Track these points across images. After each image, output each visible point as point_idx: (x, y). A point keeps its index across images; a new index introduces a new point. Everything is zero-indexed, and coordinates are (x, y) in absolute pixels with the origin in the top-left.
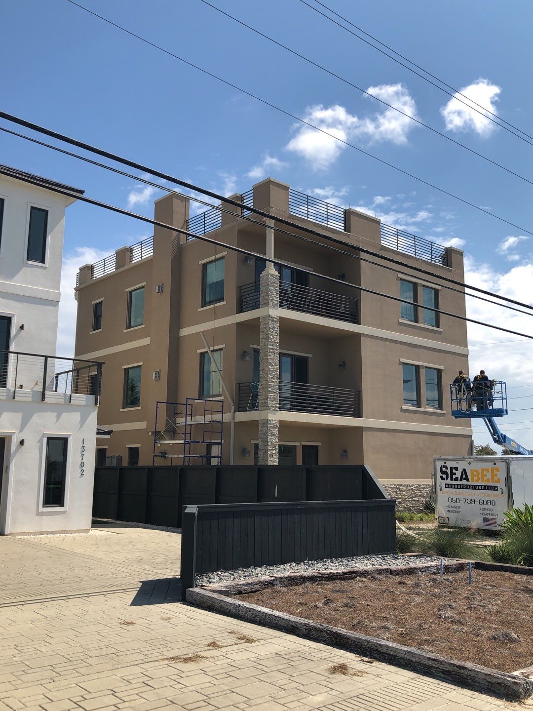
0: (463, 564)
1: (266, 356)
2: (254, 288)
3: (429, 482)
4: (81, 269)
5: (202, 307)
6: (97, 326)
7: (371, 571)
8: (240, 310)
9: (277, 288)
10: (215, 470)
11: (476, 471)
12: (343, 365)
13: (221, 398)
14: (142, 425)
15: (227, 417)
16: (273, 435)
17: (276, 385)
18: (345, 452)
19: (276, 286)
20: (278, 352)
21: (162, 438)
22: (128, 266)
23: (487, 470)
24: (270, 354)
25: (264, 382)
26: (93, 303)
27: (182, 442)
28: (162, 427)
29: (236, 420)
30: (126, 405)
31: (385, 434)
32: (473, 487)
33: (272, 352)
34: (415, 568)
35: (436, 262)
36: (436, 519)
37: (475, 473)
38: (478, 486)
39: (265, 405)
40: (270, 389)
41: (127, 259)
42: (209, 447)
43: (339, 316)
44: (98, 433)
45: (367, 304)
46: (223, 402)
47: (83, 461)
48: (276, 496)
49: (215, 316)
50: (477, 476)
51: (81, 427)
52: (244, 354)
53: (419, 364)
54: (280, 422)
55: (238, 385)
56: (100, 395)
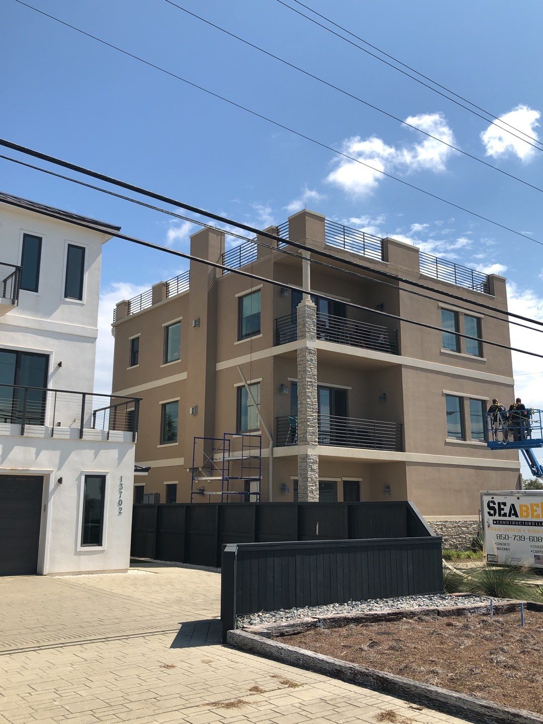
0: (515, 604)
1: (305, 389)
2: (290, 320)
3: (476, 518)
4: (118, 305)
5: (238, 340)
6: (134, 362)
7: (418, 612)
8: (277, 343)
9: (314, 320)
10: (254, 507)
11: (525, 506)
12: (384, 397)
13: (259, 433)
14: (179, 461)
15: (265, 452)
16: (312, 470)
17: (315, 419)
18: (388, 487)
19: (313, 317)
20: (316, 384)
21: (200, 475)
22: (164, 301)
23: (537, 506)
24: (308, 387)
25: (302, 416)
26: (130, 338)
27: (220, 478)
28: (199, 463)
29: (275, 456)
30: (164, 441)
31: (430, 468)
32: (523, 523)
33: (310, 385)
34: (464, 609)
35: (478, 290)
36: (485, 557)
37: (524, 509)
38: (528, 522)
39: (304, 439)
40: (309, 423)
41: (163, 294)
42: (247, 483)
43: (379, 346)
44: (136, 470)
45: (407, 334)
46: (261, 436)
47: (121, 499)
48: (317, 534)
49: (252, 349)
50: (527, 511)
51: (119, 464)
52: (281, 388)
53: (463, 396)
54: (320, 457)
55: (276, 420)
56: (137, 431)
